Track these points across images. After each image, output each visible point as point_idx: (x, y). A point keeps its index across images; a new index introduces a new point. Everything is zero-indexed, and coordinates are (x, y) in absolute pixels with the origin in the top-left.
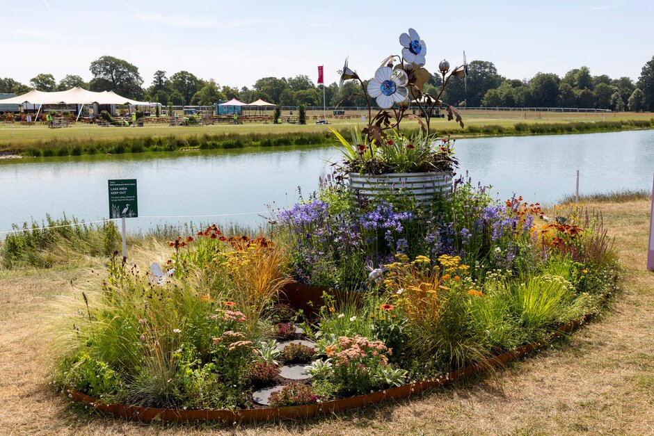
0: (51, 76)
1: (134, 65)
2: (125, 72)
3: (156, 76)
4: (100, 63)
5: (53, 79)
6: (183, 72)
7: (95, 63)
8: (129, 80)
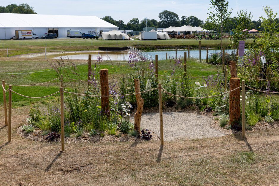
0: (138, 19)
1: (177, 14)
2: (173, 17)
3: (182, 18)
4: (162, 13)
5: (138, 20)
6: (192, 16)
7: (160, 14)
8: (174, 20)
